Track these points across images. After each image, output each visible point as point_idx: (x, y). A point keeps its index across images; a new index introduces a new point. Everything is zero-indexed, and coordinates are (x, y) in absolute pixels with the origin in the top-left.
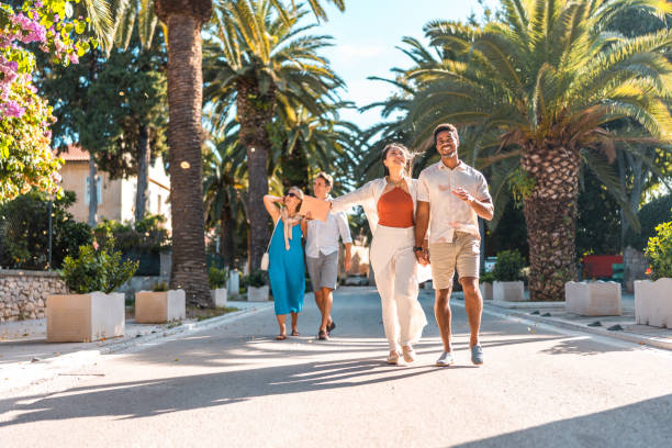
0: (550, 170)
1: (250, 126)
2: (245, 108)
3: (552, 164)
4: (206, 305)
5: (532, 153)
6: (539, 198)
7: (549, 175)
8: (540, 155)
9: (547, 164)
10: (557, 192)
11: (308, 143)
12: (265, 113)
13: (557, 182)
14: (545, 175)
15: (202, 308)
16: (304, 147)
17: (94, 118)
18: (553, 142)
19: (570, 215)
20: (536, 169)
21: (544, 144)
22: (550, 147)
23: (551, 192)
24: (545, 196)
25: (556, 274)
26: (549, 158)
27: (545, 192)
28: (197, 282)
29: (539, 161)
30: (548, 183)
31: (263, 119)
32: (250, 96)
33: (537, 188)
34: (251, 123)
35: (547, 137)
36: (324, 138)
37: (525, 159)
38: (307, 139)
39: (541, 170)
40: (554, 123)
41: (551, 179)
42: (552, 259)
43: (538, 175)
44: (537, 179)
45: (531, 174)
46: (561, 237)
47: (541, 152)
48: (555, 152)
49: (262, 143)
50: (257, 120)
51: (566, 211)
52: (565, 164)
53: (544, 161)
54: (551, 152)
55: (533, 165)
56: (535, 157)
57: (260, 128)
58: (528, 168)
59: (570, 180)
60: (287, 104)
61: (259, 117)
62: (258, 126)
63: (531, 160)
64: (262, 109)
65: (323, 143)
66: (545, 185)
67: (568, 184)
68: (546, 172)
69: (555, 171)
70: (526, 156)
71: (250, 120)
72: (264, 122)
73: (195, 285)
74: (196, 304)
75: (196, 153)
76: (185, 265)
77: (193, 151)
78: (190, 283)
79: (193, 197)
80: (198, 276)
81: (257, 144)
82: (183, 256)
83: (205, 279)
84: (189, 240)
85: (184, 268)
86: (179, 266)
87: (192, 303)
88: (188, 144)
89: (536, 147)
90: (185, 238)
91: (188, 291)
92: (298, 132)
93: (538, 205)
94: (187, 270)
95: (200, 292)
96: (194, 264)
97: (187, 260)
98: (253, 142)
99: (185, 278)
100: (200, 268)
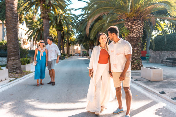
0: (134, 27)
1: (44, 14)
2: (42, 8)
3: (135, 25)
4: (19, 72)
5: (128, 22)
6: (130, 37)
7: (134, 29)
8: (131, 23)
9: (133, 26)
10: (136, 35)
11: (62, 19)
12: (48, 10)
13: (137, 31)
14: (133, 29)
15: (17, 73)
16: (62, 21)
17: (2, 11)
18: (135, 18)
19: (140, 42)
20: (130, 27)
21: (132, 19)
22: (134, 20)
23: (134, 35)
24: (133, 36)
25: (135, 62)
26: (134, 23)
27: (133, 35)
28: (16, 64)
29: (131, 25)
30: (134, 32)
31: (47, 12)
32: (43, 5)
33: (130, 33)
34: (44, 13)
35: (133, 16)
36: (67, 18)
37: (126, 24)
38: (62, 18)
39: (131, 28)
40: (136, 12)
41: (135, 30)
42: (134, 56)
43: (130, 29)
44: (130, 30)
45: (128, 29)
46: (137, 50)
47: (131, 22)
48: (136, 22)
49: (47, 19)
50: (46, 12)
51: (139, 41)
52: (139, 26)
53: (132, 25)
54: (135, 22)
55: (129, 26)
56: (129, 23)
57: (47, 14)
58: (127, 27)
59: (141, 31)
60: (55, 8)
61: (46, 11)
62: (46, 14)
63: (128, 24)
64: (47, 9)
65: (67, 19)
66: (132, 33)
67: (140, 32)
68: (133, 28)
69: (136, 28)
70: (126, 23)
71: (44, 12)
72: (48, 12)
73: (15, 65)
74: (15, 72)
75: (15, 20)
76: (11, 58)
77: (14, 19)
78: (13, 64)
79: (14, 35)
80: (16, 62)
81: (46, 19)
82: (11, 55)
83: (19, 63)
84: (13, 50)
85: (11, 60)
86: (9, 59)
87: (14, 71)
88: (12, 17)
89: (130, 20)
90: (11, 49)
91: (12, 67)
92: (60, 16)
93: (130, 39)
94: (12, 60)
95: (17, 68)
96: (15, 58)
97: (12, 57)
98: (45, 18)
99: (11, 63)
100: (17, 59)
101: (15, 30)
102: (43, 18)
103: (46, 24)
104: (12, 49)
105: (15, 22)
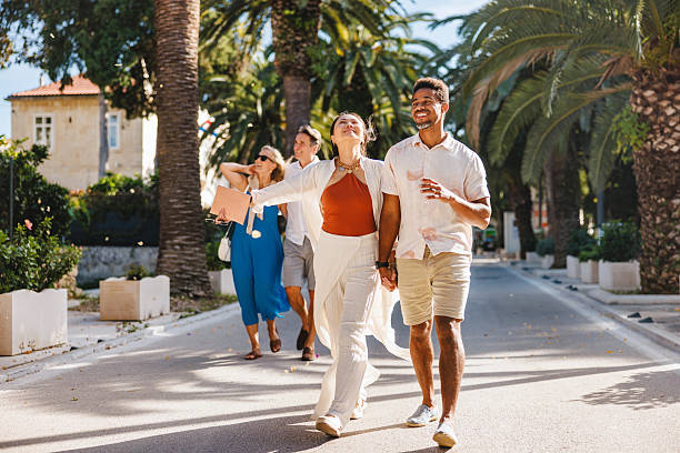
0: (670, 111)
1: (287, 52)
2: (280, 28)
3: (672, 102)
4: (201, 293)
5: (644, 88)
6: (654, 151)
7: (668, 118)
8: (656, 91)
9: (664, 103)
11: (371, 69)
12: (306, 34)
14: (662, 119)
15: (196, 297)
16: (366, 75)
20: (650, 110)
21: (661, 76)
22: (670, 79)
23: (670, 142)
24: (663, 147)
26: (669, 94)
27: (663, 142)
28: (190, 263)
29: (655, 99)
30: (667, 130)
31: (303, 41)
32: (287, 12)
33: (651, 136)
34: (289, 47)
35: (665, 65)
36: (393, 62)
37: (636, 96)
38: (369, 65)
39: (658, 111)
41: (672, 124)
42: (671, 235)
43: (652, 118)
44: (652, 124)
45: (642, 118)
47: (656, 86)
48: (677, 86)
49: (302, 72)
50: (297, 42)
53: (661, 100)
54: (671, 87)
55: (646, 104)
56: (649, 93)
57: (300, 54)
58: (640, 109)
60: (337, 19)
61: (298, 39)
62: (298, 50)
63: (643, 97)
64: (303, 28)
65: (391, 68)
66: (662, 132)
68: (664, 114)
69: (677, 113)
70: (636, 92)
71: (288, 43)
72: (305, 45)
73: (188, 268)
74: (188, 292)
75: (191, 96)
76: (176, 241)
77: (186, 93)
78: (181, 264)
79: (185, 152)
80: (191, 255)
81: (295, 75)
82: (173, 229)
83: (203, 258)
84: (180, 209)
85: (173, 245)
86: (168, 242)
87: (183, 290)
88: (180, 84)
89: (650, 79)
90: (175, 206)
91: (178, 275)
92: (357, 54)
93: (653, 160)
94: (178, 247)
95: (194, 276)
96: (187, 240)
97: (178, 235)
98: (291, 72)
99: (175, 258)
100: (195, 246)
101: (188, 132)
102: (285, 68)
103: (297, 95)
104: (179, 206)
105: (189, 101)
